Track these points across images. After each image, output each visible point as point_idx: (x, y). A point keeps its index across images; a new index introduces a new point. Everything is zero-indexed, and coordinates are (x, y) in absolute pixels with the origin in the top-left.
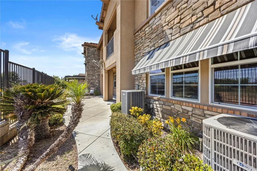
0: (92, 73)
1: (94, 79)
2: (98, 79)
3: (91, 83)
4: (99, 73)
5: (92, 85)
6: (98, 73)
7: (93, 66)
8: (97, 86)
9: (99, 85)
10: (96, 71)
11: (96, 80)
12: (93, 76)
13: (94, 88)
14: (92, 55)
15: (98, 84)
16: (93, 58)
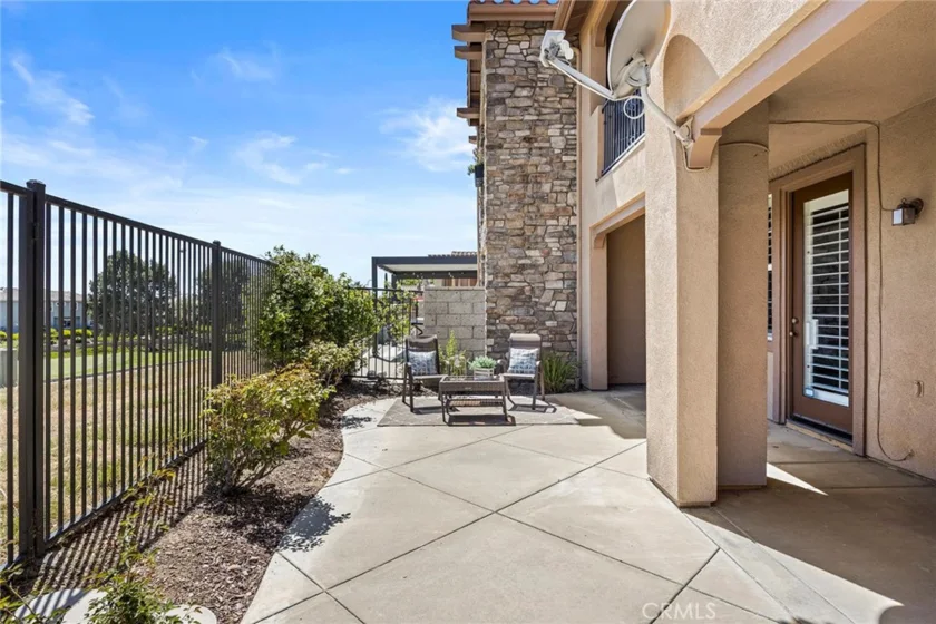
0: (518, 224)
1: (533, 266)
2: (565, 267)
3: (514, 298)
4: (574, 221)
5: (521, 311)
6: (563, 221)
7: (530, 170)
8: (553, 316)
9: (571, 310)
10: (547, 208)
11: (553, 276)
12: (527, 241)
13: (535, 337)
14: (519, 92)
15: (561, 306)
16: (526, 109)
